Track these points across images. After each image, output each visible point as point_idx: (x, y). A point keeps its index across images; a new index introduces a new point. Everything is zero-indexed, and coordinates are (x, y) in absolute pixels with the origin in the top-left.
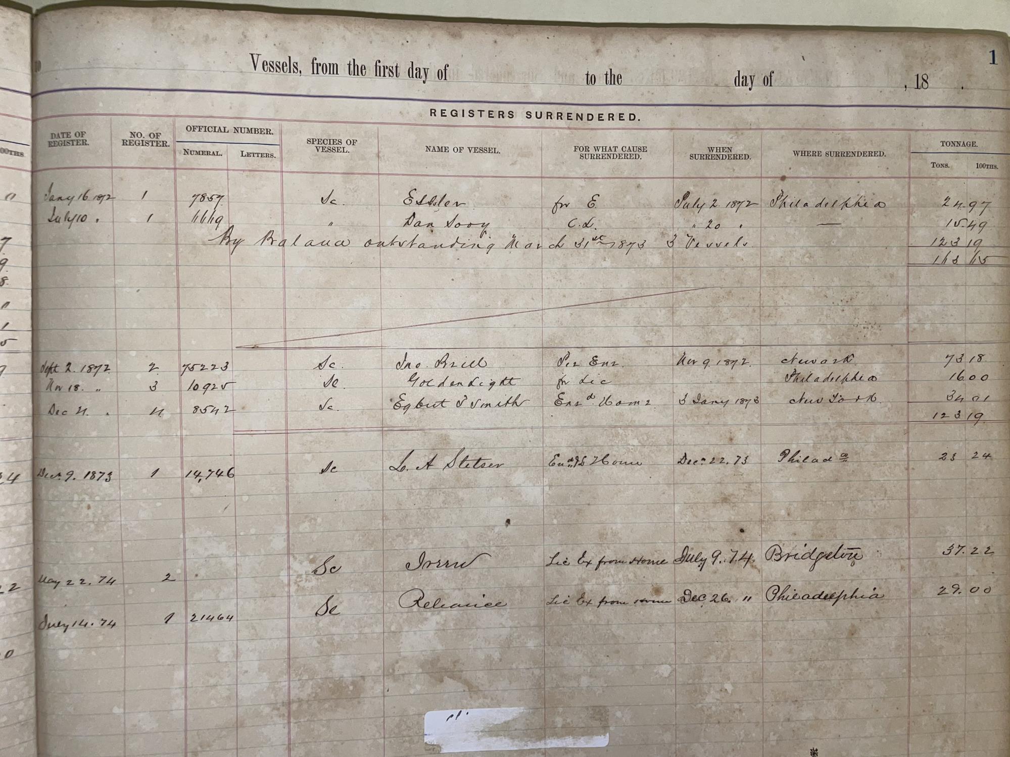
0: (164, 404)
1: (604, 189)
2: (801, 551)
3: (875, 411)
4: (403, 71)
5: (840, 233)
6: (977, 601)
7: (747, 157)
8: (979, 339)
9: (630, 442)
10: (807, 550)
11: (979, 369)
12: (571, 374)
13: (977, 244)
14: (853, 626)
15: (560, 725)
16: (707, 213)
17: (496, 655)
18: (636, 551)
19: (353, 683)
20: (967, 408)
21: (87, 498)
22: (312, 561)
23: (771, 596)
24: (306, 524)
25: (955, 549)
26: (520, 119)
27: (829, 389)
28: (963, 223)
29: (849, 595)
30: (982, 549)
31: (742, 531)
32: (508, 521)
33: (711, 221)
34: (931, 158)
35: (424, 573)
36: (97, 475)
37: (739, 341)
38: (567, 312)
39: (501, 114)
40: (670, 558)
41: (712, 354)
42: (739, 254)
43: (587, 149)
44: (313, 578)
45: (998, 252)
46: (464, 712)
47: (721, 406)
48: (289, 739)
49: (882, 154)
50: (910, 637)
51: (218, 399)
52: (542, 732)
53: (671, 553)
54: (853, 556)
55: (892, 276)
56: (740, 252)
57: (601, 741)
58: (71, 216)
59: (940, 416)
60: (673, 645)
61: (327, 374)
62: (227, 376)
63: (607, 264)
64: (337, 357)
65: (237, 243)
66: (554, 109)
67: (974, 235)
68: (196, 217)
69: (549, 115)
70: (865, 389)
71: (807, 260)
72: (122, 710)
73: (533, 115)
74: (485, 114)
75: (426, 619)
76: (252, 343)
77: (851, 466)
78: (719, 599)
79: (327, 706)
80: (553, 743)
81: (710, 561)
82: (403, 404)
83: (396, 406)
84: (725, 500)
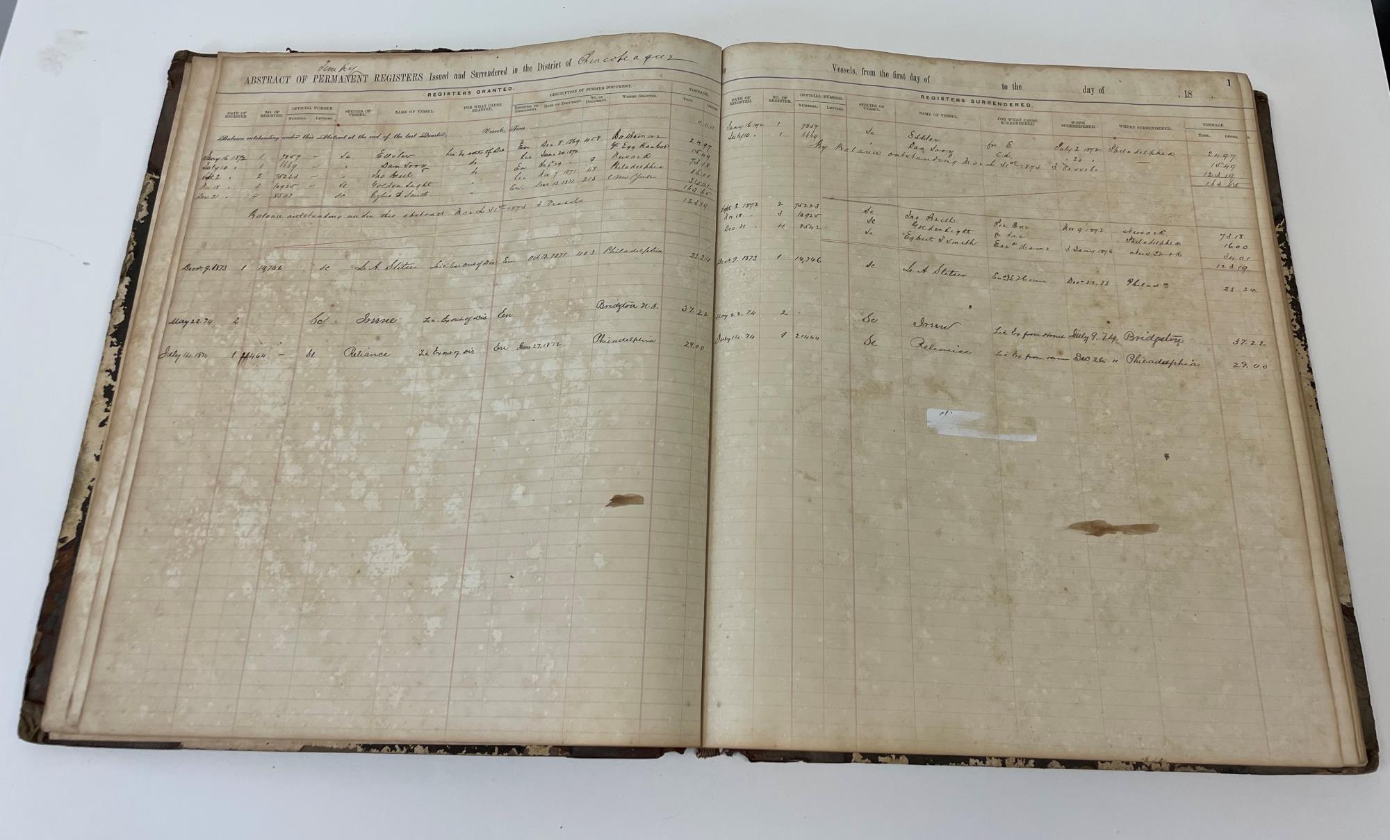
0: (785, 222)
1: (1014, 138)
2: (1146, 335)
3: (1182, 262)
4: (908, 77)
5: (1150, 167)
6: (1259, 373)
7: (1093, 127)
8: (1239, 227)
9: (1039, 270)
10: (1148, 335)
11: (1242, 242)
12: (1002, 231)
13: (1231, 176)
14: (1182, 381)
15: (1006, 427)
16: (1073, 154)
17: (967, 381)
18: (1047, 330)
19: (886, 385)
20: (1237, 265)
21: (743, 269)
22: (862, 314)
23: (1129, 360)
24: (859, 293)
25: (1241, 341)
26: (968, 103)
27: (1153, 248)
28: (1221, 165)
29: (1178, 362)
30: (1257, 343)
31: (1108, 322)
32: (970, 306)
33: (1076, 158)
34: (1198, 132)
35: (923, 329)
36: (749, 258)
37: (1097, 220)
38: (999, 198)
39: (958, 100)
40: (1066, 335)
41: (1082, 225)
42: (1094, 175)
43: (1004, 119)
44: (862, 322)
45: (1243, 181)
46: (950, 411)
47: (1090, 253)
48: (851, 412)
49: (1169, 129)
50: (1219, 390)
51: (813, 222)
52: (996, 429)
53: (1067, 332)
54: (1178, 341)
55: (1183, 191)
56: (1094, 174)
57: (1033, 439)
58: (741, 135)
59: (1221, 266)
60: (1072, 385)
61: (869, 216)
62: (817, 211)
63: (1019, 175)
64: (874, 208)
65: (824, 148)
66: (986, 100)
67: (1228, 171)
68: (804, 135)
69: (984, 102)
70: (1175, 250)
71: (1133, 180)
72: (757, 384)
73: (975, 101)
74: (950, 99)
75: (926, 355)
76: (831, 196)
77: (1170, 290)
78: (1098, 360)
79: (871, 396)
80: (1003, 437)
81: (1090, 338)
82: (910, 237)
83: (906, 237)
84: (1097, 305)
